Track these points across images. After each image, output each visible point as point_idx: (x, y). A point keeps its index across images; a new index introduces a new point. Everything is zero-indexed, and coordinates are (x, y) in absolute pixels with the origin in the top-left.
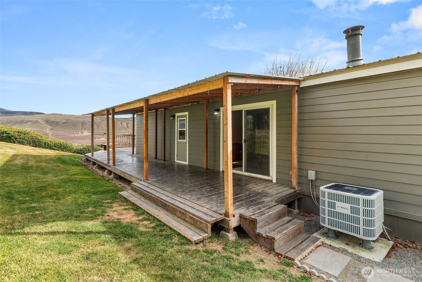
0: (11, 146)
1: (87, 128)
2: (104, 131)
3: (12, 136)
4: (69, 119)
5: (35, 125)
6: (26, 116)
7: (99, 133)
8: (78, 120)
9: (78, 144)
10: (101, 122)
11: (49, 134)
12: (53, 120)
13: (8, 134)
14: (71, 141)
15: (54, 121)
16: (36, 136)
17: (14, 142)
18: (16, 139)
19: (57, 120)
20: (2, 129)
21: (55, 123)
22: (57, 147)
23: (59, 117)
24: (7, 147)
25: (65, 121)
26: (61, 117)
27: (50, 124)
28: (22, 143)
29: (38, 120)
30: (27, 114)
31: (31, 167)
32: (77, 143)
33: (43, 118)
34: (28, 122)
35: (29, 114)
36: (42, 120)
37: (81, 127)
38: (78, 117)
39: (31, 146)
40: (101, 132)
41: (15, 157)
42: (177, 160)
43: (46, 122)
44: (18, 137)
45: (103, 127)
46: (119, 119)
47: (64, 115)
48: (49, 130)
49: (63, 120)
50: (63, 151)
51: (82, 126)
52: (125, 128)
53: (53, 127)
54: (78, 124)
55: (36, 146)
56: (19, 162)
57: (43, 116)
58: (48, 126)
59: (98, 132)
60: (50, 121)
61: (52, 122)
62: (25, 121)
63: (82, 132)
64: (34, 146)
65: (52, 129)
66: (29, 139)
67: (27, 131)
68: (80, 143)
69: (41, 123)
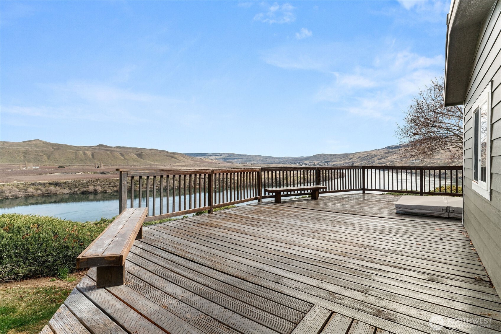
1: (32, 159)
2: (59, 163)
4: (3, 147)
7: (50, 166)
8: (18, 149)
9: (18, 182)
10: (54, 151)
14: (7, 177)
32: (16, 180)
37: (22, 158)
38: (17, 144)
40: (53, 165)
45: (56, 159)
46: (81, 147)
51: (25, 157)
52: (90, 160)
54: (17, 154)
59: (48, 165)
63: (25, 165)
68: (22, 181)
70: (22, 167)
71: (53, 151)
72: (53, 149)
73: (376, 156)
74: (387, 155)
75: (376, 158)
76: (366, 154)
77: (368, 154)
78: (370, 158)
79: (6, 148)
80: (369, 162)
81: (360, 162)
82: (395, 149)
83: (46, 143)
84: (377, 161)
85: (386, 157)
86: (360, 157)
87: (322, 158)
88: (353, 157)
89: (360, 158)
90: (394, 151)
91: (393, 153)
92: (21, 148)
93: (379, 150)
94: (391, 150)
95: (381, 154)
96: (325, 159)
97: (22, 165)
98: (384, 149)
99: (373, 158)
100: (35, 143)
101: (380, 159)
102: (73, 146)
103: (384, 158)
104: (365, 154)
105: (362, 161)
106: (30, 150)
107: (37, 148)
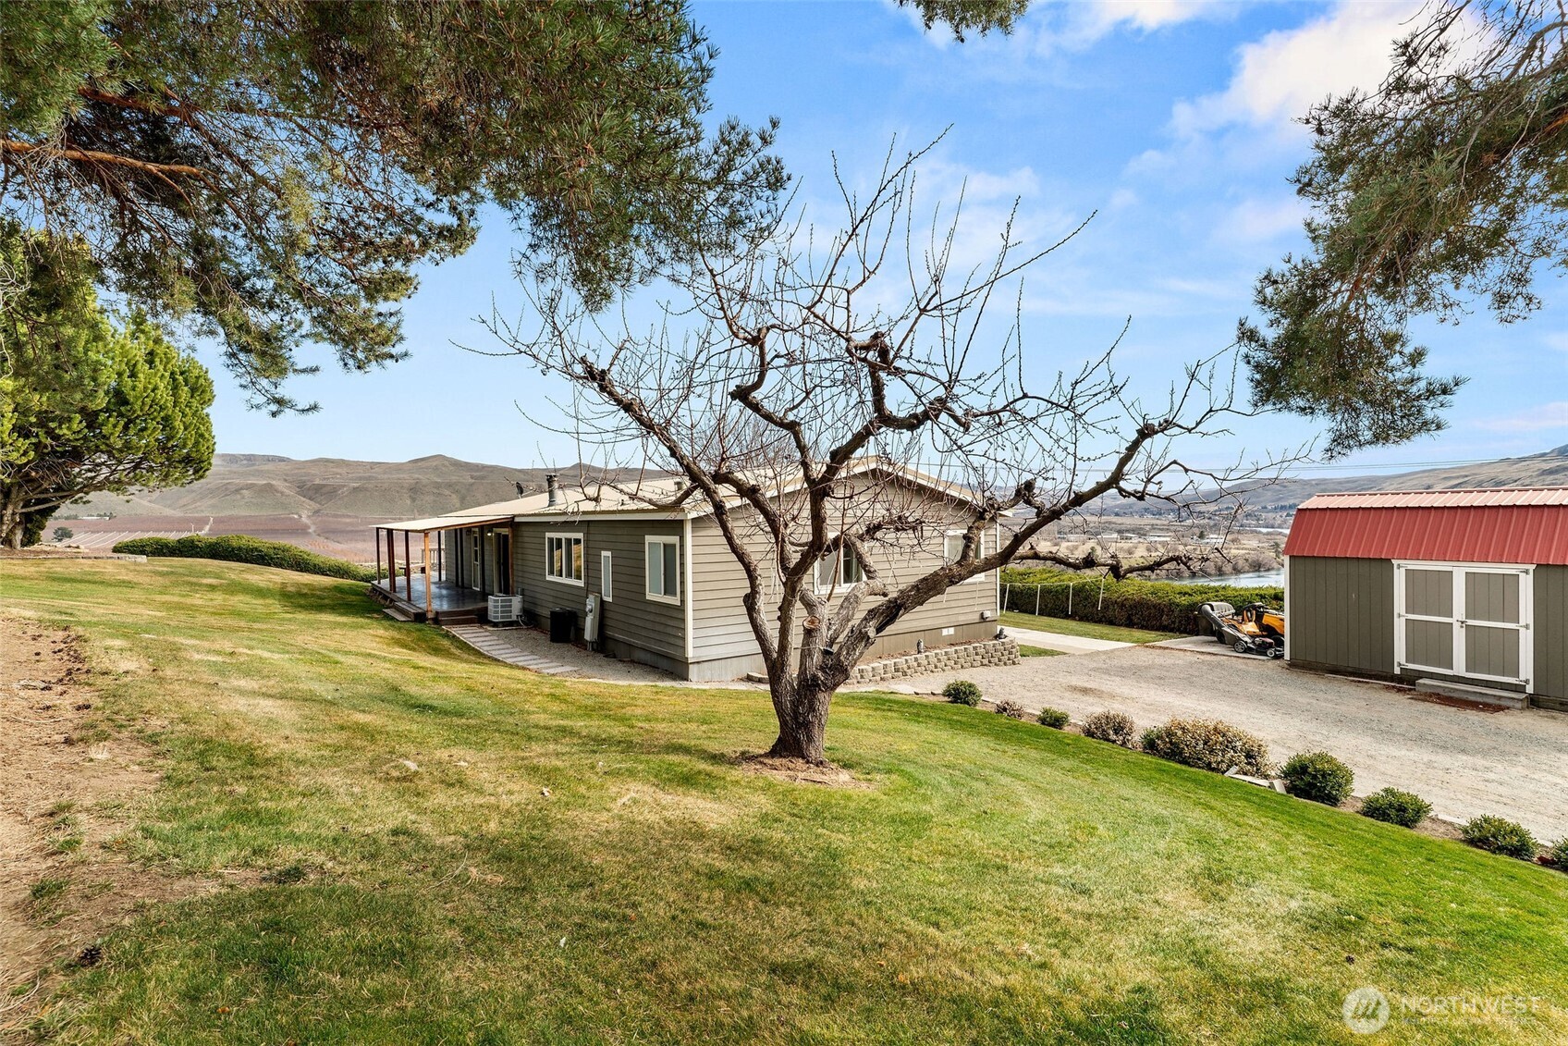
1: (429, 506)
4: (370, 477)
5: (263, 500)
6: (234, 470)
8: (399, 479)
10: (474, 483)
11: (309, 527)
12: (321, 482)
15: (324, 486)
19: (331, 482)
21: (326, 490)
23: (339, 470)
25: (356, 485)
26: (343, 471)
27: (311, 494)
29: (274, 482)
30: (237, 462)
33: (287, 475)
34: (241, 489)
35: (245, 462)
36: (286, 480)
37: (409, 502)
38: (398, 467)
42: (474, 586)
43: (298, 487)
47: (355, 462)
48: (309, 517)
49: (351, 479)
51: (414, 500)
53: (319, 503)
54: (397, 492)
57: (287, 468)
58: (304, 502)
60: (311, 484)
61: (318, 488)
62: (232, 488)
65: (317, 512)
69: (282, 493)
71: (472, 485)
72: (473, 478)
76: (1458, 477)
79: (376, 478)
83: (458, 465)
87: (1269, 493)
92: (406, 476)
96: (1281, 499)
100: (434, 464)
102: (516, 470)
106: (425, 481)
107: (439, 476)
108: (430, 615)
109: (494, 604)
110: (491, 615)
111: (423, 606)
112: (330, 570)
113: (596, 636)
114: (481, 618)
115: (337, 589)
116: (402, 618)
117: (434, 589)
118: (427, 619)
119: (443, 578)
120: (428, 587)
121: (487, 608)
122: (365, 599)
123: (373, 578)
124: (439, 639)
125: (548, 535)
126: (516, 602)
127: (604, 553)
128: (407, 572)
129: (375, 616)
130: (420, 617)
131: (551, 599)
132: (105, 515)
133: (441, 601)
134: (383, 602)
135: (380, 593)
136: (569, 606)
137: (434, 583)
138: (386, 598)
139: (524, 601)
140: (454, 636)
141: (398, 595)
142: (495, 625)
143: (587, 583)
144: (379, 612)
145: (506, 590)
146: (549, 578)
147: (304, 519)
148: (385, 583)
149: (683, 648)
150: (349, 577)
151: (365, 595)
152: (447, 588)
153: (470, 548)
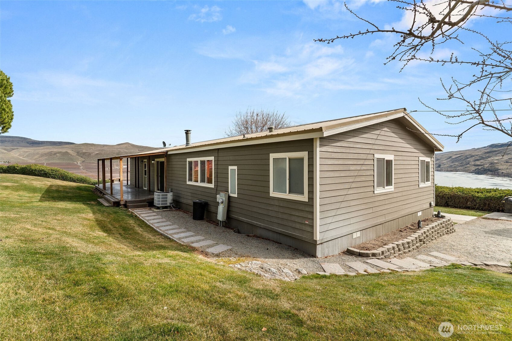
0: (47, 180)
3: (47, 173)
4: (103, 150)
5: (64, 157)
6: (54, 147)
8: (113, 151)
11: (80, 167)
13: (45, 171)
15: (86, 152)
16: (64, 173)
17: (49, 177)
18: (50, 175)
19: (89, 151)
20: (40, 168)
21: (87, 154)
22: (79, 181)
23: (91, 147)
24: (45, 180)
25: (97, 152)
26: (93, 148)
27: (82, 155)
28: (54, 178)
29: (68, 151)
30: (55, 144)
31: (61, 191)
34: (57, 153)
35: (58, 144)
36: (73, 150)
39: (60, 180)
41: (51, 186)
42: (144, 187)
43: (77, 153)
44: (52, 174)
47: (97, 144)
49: (96, 150)
50: (83, 183)
53: (85, 159)
54: (112, 155)
55: (64, 180)
56: (54, 188)
57: (73, 146)
58: (79, 158)
60: (81, 152)
61: (84, 154)
62: (53, 153)
64: (62, 180)
65: (83, 161)
66: (59, 175)
67: (58, 169)
69: (71, 155)
70: (116, 166)
72: (139, 151)
73: (472, 156)
74: (487, 155)
75: (471, 159)
77: (462, 154)
78: (465, 159)
79: (105, 150)
80: (461, 163)
81: (451, 163)
82: (501, 147)
84: (473, 163)
85: (486, 157)
86: (451, 157)
88: (441, 158)
89: (451, 159)
90: (498, 150)
91: (497, 153)
93: (478, 149)
94: (495, 149)
95: (479, 153)
97: (116, 164)
98: (485, 147)
99: (468, 158)
100: (126, 145)
101: (478, 160)
103: (483, 158)
104: (457, 154)
105: (452, 162)
106: (122, 151)
107: (127, 150)
108: (122, 203)
109: (157, 197)
110: (156, 203)
111: (119, 197)
112: (77, 180)
113: (225, 218)
114: (151, 204)
115: (79, 188)
116: (106, 204)
117: (124, 188)
118: (121, 205)
119: (129, 183)
120: (121, 188)
121: (153, 199)
122: (90, 193)
123: (96, 184)
124: (127, 218)
125: (188, 160)
126: (170, 196)
127: (230, 168)
128: (112, 181)
129: (93, 203)
130: (117, 204)
131: (190, 194)
132: (6, 162)
133: (128, 195)
134: (99, 194)
135: (99, 191)
136: (204, 199)
137: (125, 186)
138: (101, 193)
139: (174, 195)
140: (136, 216)
141: (107, 191)
142: (158, 208)
143: (216, 186)
144: (95, 200)
145: (162, 189)
146: (188, 183)
147: (79, 164)
148: (101, 186)
149: (312, 233)
150: (86, 183)
151: (92, 191)
152: (131, 188)
153: (143, 169)
